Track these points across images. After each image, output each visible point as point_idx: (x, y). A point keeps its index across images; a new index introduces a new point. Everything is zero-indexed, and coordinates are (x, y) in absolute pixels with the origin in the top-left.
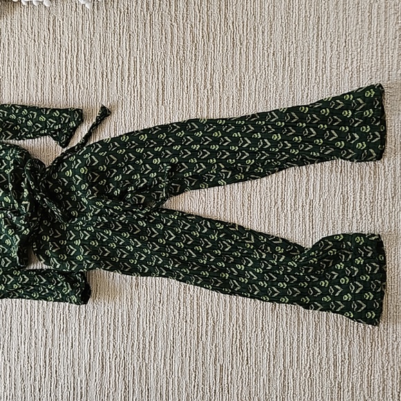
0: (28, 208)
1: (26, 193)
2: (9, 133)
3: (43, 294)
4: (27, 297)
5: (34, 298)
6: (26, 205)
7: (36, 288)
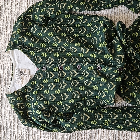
0: (122, 60)
1: (119, 48)
2: (91, 5)
3: (127, 126)
4: (113, 128)
5: (118, 129)
6: (120, 58)
7: (120, 121)
